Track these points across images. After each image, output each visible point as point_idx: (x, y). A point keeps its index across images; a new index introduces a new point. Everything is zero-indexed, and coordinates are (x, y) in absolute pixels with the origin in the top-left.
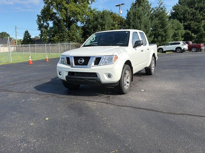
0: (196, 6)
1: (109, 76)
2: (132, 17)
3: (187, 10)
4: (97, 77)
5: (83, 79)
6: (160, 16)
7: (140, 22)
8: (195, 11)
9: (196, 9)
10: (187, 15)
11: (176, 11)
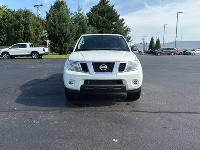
0: (106, 15)
1: (136, 83)
2: (57, 20)
3: (99, 19)
4: (123, 84)
5: (107, 88)
6: (80, 21)
7: (66, 26)
8: (106, 20)
9: (106, 18)
10: (99, 23)
11: (90, 18)
